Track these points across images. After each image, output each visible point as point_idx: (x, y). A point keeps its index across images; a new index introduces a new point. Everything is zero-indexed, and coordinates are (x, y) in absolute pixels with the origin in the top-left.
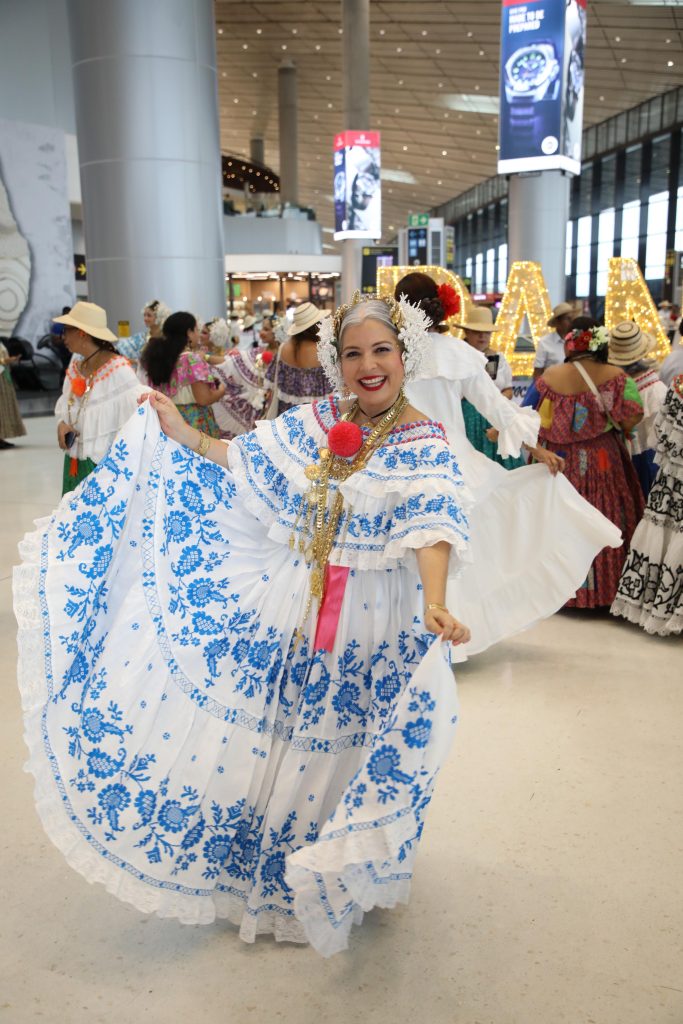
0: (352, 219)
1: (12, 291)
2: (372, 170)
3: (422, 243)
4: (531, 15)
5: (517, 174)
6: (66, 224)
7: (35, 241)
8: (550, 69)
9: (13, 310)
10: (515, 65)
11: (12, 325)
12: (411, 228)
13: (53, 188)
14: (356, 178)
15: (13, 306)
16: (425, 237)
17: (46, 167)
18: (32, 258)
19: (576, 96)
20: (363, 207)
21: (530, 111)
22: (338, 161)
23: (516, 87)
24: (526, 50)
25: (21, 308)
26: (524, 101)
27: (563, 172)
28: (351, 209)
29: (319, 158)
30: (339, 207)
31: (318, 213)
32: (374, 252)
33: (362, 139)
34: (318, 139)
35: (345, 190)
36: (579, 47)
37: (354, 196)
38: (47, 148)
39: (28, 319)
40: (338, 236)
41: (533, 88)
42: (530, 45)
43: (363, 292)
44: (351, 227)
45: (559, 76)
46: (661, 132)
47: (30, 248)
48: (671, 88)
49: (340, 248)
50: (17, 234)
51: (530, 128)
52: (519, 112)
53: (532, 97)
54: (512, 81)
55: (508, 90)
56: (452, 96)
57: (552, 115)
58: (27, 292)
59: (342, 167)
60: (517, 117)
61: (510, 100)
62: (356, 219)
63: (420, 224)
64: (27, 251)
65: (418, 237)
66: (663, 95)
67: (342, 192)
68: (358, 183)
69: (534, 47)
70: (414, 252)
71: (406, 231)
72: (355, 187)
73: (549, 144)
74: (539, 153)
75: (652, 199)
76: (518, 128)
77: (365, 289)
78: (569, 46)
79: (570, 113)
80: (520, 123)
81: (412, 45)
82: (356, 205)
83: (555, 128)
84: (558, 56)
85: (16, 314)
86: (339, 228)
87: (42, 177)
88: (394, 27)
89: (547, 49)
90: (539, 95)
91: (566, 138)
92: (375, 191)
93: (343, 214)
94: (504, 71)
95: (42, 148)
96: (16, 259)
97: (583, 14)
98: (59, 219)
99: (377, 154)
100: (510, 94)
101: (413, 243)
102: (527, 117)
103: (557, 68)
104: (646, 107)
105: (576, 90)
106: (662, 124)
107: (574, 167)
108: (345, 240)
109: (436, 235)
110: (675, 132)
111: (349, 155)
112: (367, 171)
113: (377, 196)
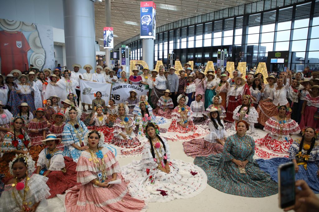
0: (108, 45)
1: (41, 61)
2: (112, 35)
3: (124, 51)
4: (146, 9)
5: (144, 38)
6: (53, 46)
7: (46, 50)
8: (150, 20)
9: (41, 65)
10: (143, 18)
11: (41, 68)
13: (50, 39)
15: (41, 64)
16: (125, 49)
17: (48, 34)
18: (45, 54)
20: (110, 42)
21: (146, 27)
22: (104, 33)
23: (143, 22)
24: (145, 16)
25: (43, 64)
26: (145, 25)
27: (153, 39)
29: (98, 31)
31: (99, 42)
32: (113, 51)
33: (109, 29)
34: (98, 27)
36: (155, 16)
37: (108, 40)
38: (49, 30)
39: (44, 67)
40: (105, 48)
41: (147, 23)
42: (146, 15)
44: (107, 46)
45: (151, 21)
46: (166, 31)
47: (45, 51)
48: (167, 23)
49: (105, 50)
50: (42, 48)
51: (146, 30)
54: (142, 21)
55: (142, 23)
56: (126, 21)
57: (150, 28)
58: (44, 60)
59: (105, 34)
60: (144, 28)
61: (142, 25)
63: (124, 47)
64: (44, 52)
65: (123, 50)
67: (106, 39)
68: (109, 37)
69: (147, 15)
70: (123, 52)
71: (121, 48)
72: (108, 38)
73: (150, 34)
74: (148, 35)
75: (165, 43)
76: (144, 30)
77: (111, 59)
78: (153, 16)
80: (144, 29)
81: (118, 11)
83: (151, 31)
84: (151, 17)
85: (42, 66)
86: (105, 46)
87: (48, 36)
88: (115, 7)
89: (149, 16)
90: (148, 24)
91: (153, 33)
92: (112, 39)
93: (106, 43)
94: (141, 19)
95: (48, 30)
96: (42, 54)
97: (155, 10)
98: (51, 45)
99: (112, 32)
100: (142, 24)
101: (122, 51)
103: (151, 20)
104: (163, 26)
107: (155, 38)
109: (127, 49)
110: (169, 31)
111: (107, 32)
112: (111, 35)
113: (113, 40)
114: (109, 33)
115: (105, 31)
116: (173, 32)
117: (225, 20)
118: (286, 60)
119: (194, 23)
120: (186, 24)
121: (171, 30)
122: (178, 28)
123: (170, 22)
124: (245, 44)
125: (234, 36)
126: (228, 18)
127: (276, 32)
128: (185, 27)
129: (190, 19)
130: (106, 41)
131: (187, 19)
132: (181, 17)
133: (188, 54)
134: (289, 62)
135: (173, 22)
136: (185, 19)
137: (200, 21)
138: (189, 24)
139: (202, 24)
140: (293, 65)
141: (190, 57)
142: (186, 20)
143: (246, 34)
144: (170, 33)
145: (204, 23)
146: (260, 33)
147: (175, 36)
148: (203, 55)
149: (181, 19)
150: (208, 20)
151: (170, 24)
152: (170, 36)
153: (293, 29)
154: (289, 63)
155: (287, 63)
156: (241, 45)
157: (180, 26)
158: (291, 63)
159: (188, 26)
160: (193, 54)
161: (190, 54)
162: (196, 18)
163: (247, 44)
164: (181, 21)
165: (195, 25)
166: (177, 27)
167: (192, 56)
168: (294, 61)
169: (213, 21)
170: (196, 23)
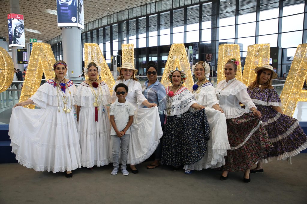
2: (21, 26)
5: (64, 27)
12: (31, 43)
14: (16, 28)
19: (81, 6)
20: (19, 37)
21: (67, 8)
22: (9, 23)
26: (65, 5)
27: (79, 28)
28: (14, 37)
30: (10, 37)
32: (22, 51)
35: (12, 31)
37: (15, 34)
40: (10, 46)
41: (67, 1)
43: (18, 63)
44: (15, 43)
48: (109, 14)
49: (12, 50)
51: (67, 13)
52: (64, 8)
53: (67, 4)
57: (74, 11)
59: (11, 24)
60: (63, 10)
61: (60, 4)
62: (16, 40)
63: (34, 41)
66: (107, 16)
68: (17, 29)
71: (29, 43)
72: (15, 31)
73: (74, 19)
74: (71, 21)
76: (63, 13)
77: (19, 62)
79: (80, 11)
82: (16, 36)
86: (11, 43)
90: (69, 4)
91: (79, 18)
92: (23, 32)
100: (60, 2)
102: (66, 10)
104: (103, 19)
105: (81, 4)
106: (107, 23)
107: (82, 27)
108: (12, 47)
110: (111, 25)
111: (13, 21)
112: (19, 26)
113: (23, 34)
114: (15, 22)
115: (11, 20)
116: (117, 27)
117: (188, 8)
118: (274, 60)
119: (145, 14)
120: (135, 15)
121: (114, 23)
122: (125, 20)
123: (113, 13)
124: (216, 40)
125: (200, 30)
126: (192, 5)
127: (257, 21)
128: (133, 18)
129: (140, 7)
130: (12, 35)
131: (136, 7)
132: (128, 5)
133: (139, 56)
134: (279, 62)
135: (117, 13)
136: (133, 8)
137: (153, 11)
138: (139, 14)
139: (157, 15)
140: (285, 66)
141: (142, 61)
142: (135, 9)
143: (217, 26)
144: (113, 28)
145: (159, 13)
146: (236, 25)
147: (120, 32)
148: (160, 57)
149: (127, 8)
150: (164, 9)
151: (112, 16)
152: (113, 32)
153: (282, 17)
154: (280, 64)
155: (277, 63)
156: (210, 43)
157: (126, 17)
158: (282, 64)
159: (137, 18)
160: (145, 55)
161: (142, 56)
162: (148, 6)
163: (218, 40)
164: (127, 11)
165: (147, 16)
166: (123, 19)
167: (145, 59)
168: (285, 62)
169: (171, 10)
170: (148, 14)
